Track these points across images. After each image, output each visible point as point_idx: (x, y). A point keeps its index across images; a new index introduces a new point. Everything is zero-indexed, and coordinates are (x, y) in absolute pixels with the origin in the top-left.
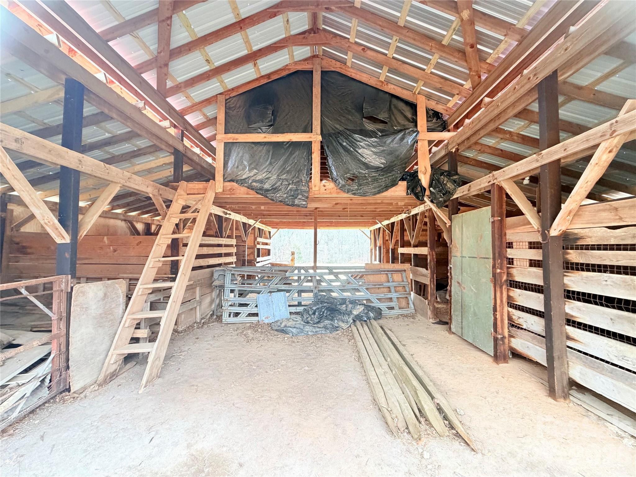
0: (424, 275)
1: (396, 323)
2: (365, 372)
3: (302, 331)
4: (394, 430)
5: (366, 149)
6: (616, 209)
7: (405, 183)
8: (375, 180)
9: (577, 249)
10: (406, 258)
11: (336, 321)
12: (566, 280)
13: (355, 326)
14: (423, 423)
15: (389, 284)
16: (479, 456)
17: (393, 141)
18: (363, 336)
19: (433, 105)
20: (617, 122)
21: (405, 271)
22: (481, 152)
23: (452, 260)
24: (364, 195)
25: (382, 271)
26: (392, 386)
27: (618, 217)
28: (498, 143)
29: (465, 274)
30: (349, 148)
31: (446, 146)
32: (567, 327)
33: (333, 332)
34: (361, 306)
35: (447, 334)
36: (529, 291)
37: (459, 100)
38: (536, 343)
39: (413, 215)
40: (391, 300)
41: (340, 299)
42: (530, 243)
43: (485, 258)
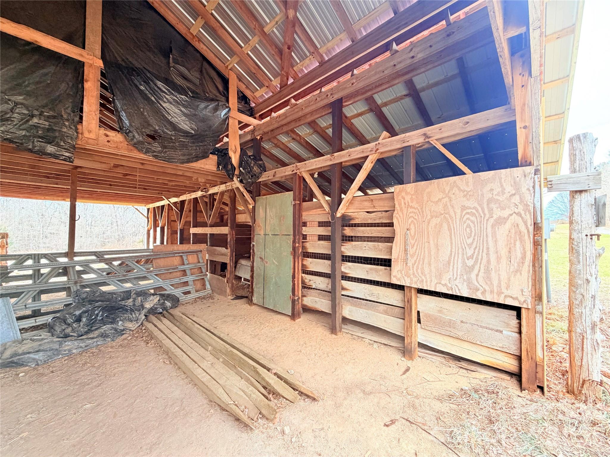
0: (223, 255)
1: (196, 307)
2: (185, 373)
3: (57, 352)
4: (248, 422)
5: (174, 105)
6: (372, 200)
7: (216, 157)
8: (184, 146)
9: (349, 226)
10: (199, 239)
11: (120, 323)
12: (343, 249)
13: (150, 322)
14: (272, 399)
15: (185, 267)
16: (321, 403)
17: (206, 108)
18: (167, 331)
19: (243, 88)
20: (379, 143)
21: (201, 251)
22: (276, 146)
23: (255, 238)
24: (169, 160)
25: (176, 253)
26: (227, 376)
27: (372, 206)
28: (289, 142)
29: (267, 250)
30: (150, 95)
31: (252, 131)
32: (342, 281)
33: (116, 338)
34: (155, 296)
35: (249, 306)
36: (318, 259)
37: (265, 93)
38: (322, 297)
39: (210, 194)
40: (186, 283)
41: (121, 292)
42: (319, 222)
43: (286, 235)
